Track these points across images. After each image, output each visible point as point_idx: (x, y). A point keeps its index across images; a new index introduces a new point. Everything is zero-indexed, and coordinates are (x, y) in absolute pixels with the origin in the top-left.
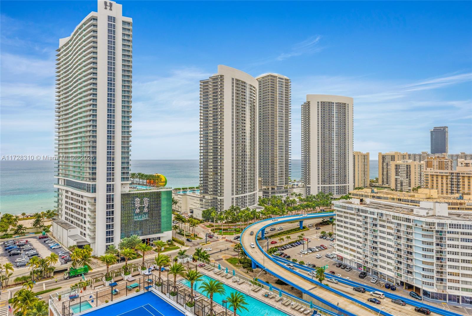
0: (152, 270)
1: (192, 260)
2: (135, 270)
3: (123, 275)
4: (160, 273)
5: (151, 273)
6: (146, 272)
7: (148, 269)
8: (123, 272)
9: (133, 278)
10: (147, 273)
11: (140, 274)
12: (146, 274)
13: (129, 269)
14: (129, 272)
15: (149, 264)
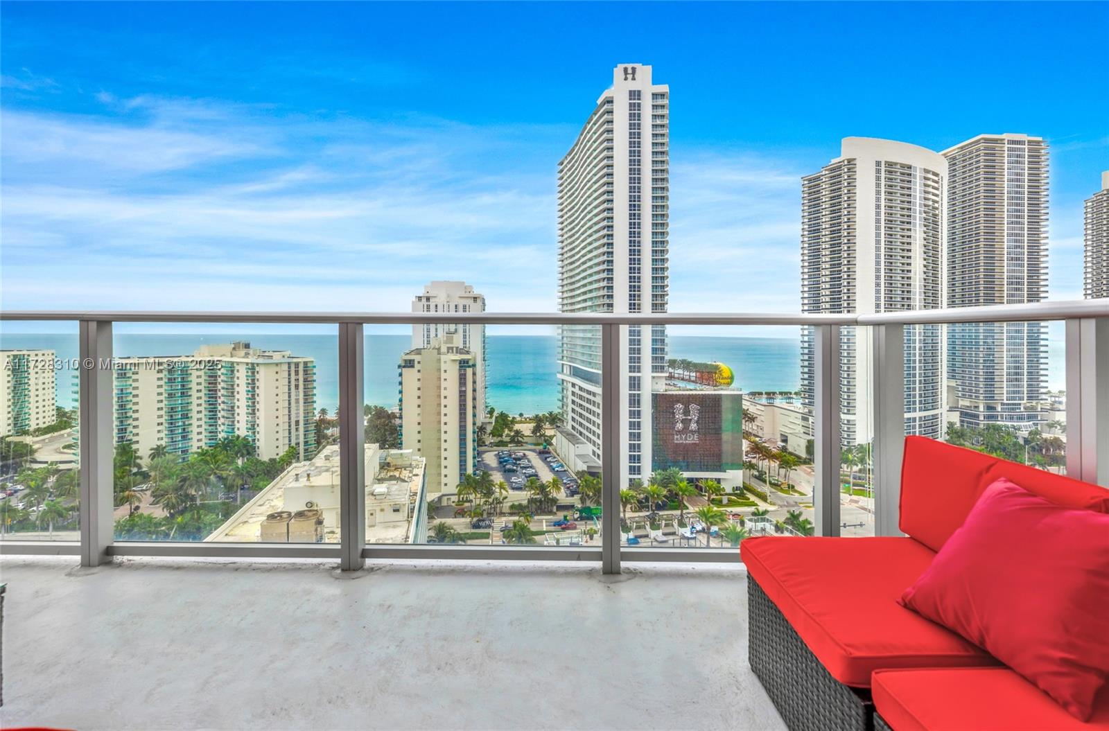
0: (697, 532)
1: (773, 528)
2: (666, 525)
3: (648, 527)
4: (708, 538)
5: (694, 535)
6: (686, 532)
7: (689, 528)
8: (648, 523)
9: (665, 538)
10: (688, 534)
11: (677, 533)
12: (686, 535)
13: (659, 521)
14: (659, 525)
15: (691, 519)
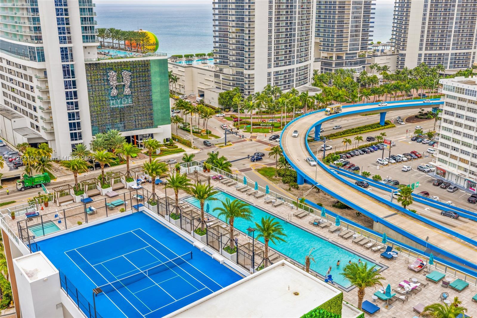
0: (143, 183)
1: (202, 169)
2: (115, 182)
3: (99, 187)
4: (154, 187)
5: (140, 186)
6: (134, 185)
7: (135, 181)
8: (99, 183)
9: (115, 193)
10: (135, 186)
11: (125, 187)
12: (133, 187)
13: (108, 179)
14: (109, 183)
15: (137, 174)
